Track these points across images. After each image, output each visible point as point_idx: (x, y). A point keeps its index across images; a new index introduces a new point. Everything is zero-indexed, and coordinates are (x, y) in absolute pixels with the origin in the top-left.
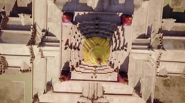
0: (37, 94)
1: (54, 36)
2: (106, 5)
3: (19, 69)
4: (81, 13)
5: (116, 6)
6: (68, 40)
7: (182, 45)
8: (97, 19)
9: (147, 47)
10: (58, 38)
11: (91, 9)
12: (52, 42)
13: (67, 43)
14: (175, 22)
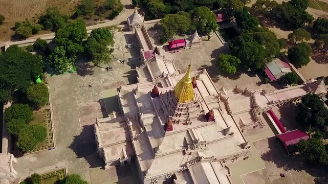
0: (239, 146)
1: (185, 139)
2: (148, 111)
3: (228, 175)
4: (161, 122)
5: (146, 105)
6: (184, 124)
7: (154, 67)
8: (162, 109)
9: (166, 80)
10: (185, 134)
11: (156, 118)
12: (190, 137)
13: (187, 124)
14: (139, 77)
